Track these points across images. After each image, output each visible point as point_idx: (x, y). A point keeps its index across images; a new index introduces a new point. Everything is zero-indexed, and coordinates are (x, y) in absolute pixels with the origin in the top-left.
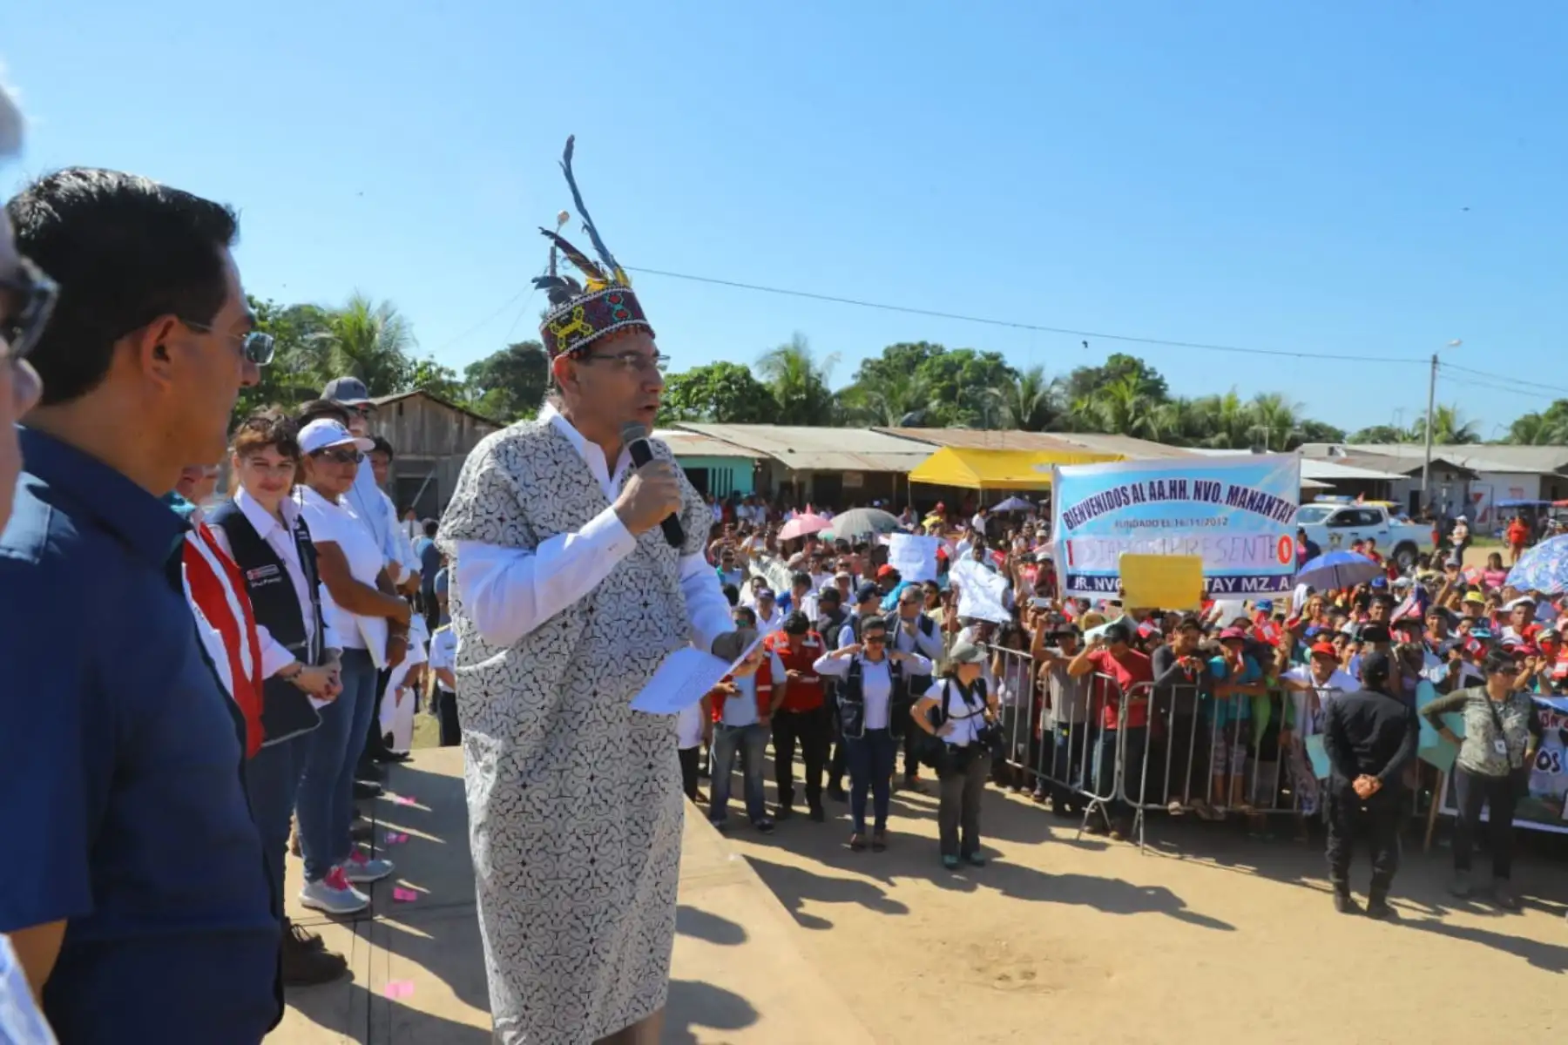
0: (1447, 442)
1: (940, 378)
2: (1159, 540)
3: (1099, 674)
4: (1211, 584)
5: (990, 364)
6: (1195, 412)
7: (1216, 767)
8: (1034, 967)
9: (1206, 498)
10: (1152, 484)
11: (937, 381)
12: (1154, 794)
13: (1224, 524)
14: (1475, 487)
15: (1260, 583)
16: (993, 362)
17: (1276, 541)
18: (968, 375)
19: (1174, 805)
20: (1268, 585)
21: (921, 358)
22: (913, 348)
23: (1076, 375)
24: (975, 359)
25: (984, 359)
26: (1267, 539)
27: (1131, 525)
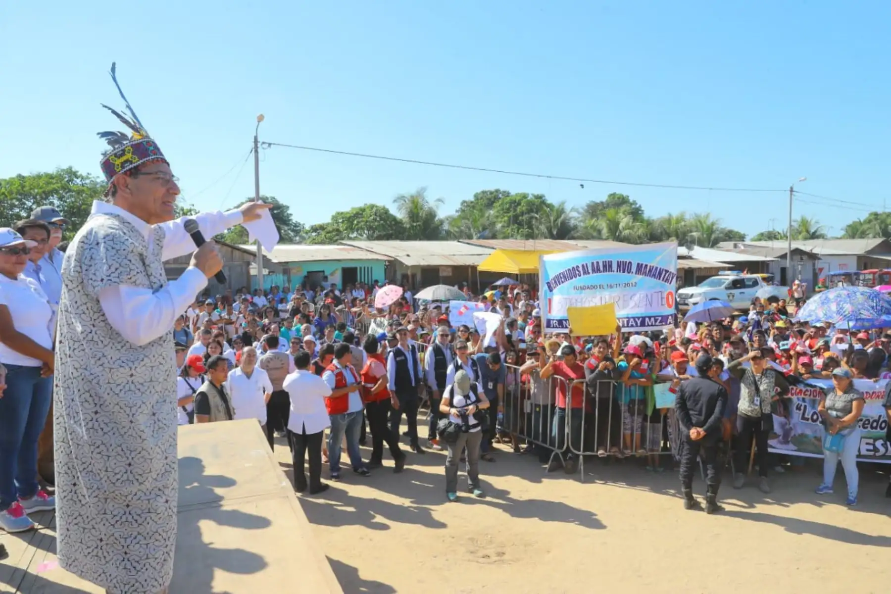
0: (806, 239)
1: (508, 210)
2: (598, 298)
3: (556, 376)
4: (628, 322)
5: (537, 201)
6: (656, 225)
7: (625, 429)
8: (504, 550)
9: (624, 272)
10: (593, 263)
11: (505, 213)
12: (588, 447)
13: (635, 286)
14: (819, 264)
15: (656, 321)
16: (540, 200)
17: (665, 295)
18: (524, 208)
19: (601, 452)
20: (661, 322)
21: (496, 198)
22: (491, 193)
23: (589, 206)
24: (529, 198)
25: (533, 198)
26: (660, 294)
27: (582, 288)
